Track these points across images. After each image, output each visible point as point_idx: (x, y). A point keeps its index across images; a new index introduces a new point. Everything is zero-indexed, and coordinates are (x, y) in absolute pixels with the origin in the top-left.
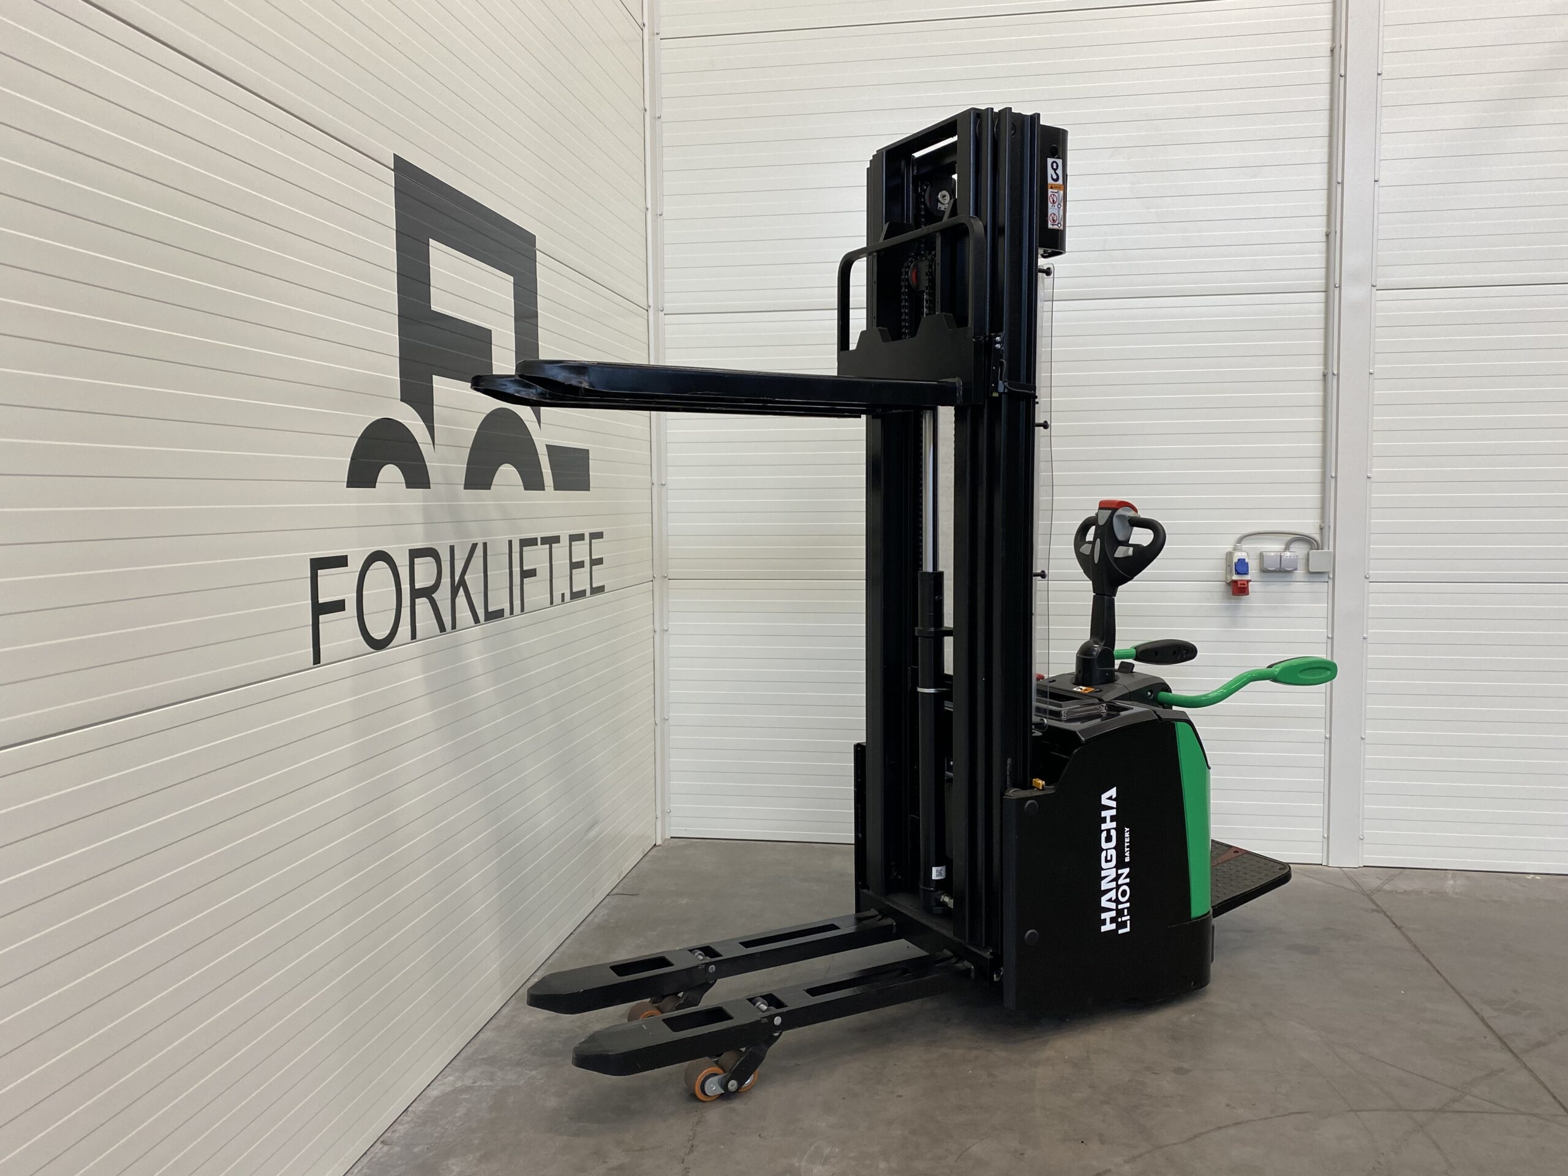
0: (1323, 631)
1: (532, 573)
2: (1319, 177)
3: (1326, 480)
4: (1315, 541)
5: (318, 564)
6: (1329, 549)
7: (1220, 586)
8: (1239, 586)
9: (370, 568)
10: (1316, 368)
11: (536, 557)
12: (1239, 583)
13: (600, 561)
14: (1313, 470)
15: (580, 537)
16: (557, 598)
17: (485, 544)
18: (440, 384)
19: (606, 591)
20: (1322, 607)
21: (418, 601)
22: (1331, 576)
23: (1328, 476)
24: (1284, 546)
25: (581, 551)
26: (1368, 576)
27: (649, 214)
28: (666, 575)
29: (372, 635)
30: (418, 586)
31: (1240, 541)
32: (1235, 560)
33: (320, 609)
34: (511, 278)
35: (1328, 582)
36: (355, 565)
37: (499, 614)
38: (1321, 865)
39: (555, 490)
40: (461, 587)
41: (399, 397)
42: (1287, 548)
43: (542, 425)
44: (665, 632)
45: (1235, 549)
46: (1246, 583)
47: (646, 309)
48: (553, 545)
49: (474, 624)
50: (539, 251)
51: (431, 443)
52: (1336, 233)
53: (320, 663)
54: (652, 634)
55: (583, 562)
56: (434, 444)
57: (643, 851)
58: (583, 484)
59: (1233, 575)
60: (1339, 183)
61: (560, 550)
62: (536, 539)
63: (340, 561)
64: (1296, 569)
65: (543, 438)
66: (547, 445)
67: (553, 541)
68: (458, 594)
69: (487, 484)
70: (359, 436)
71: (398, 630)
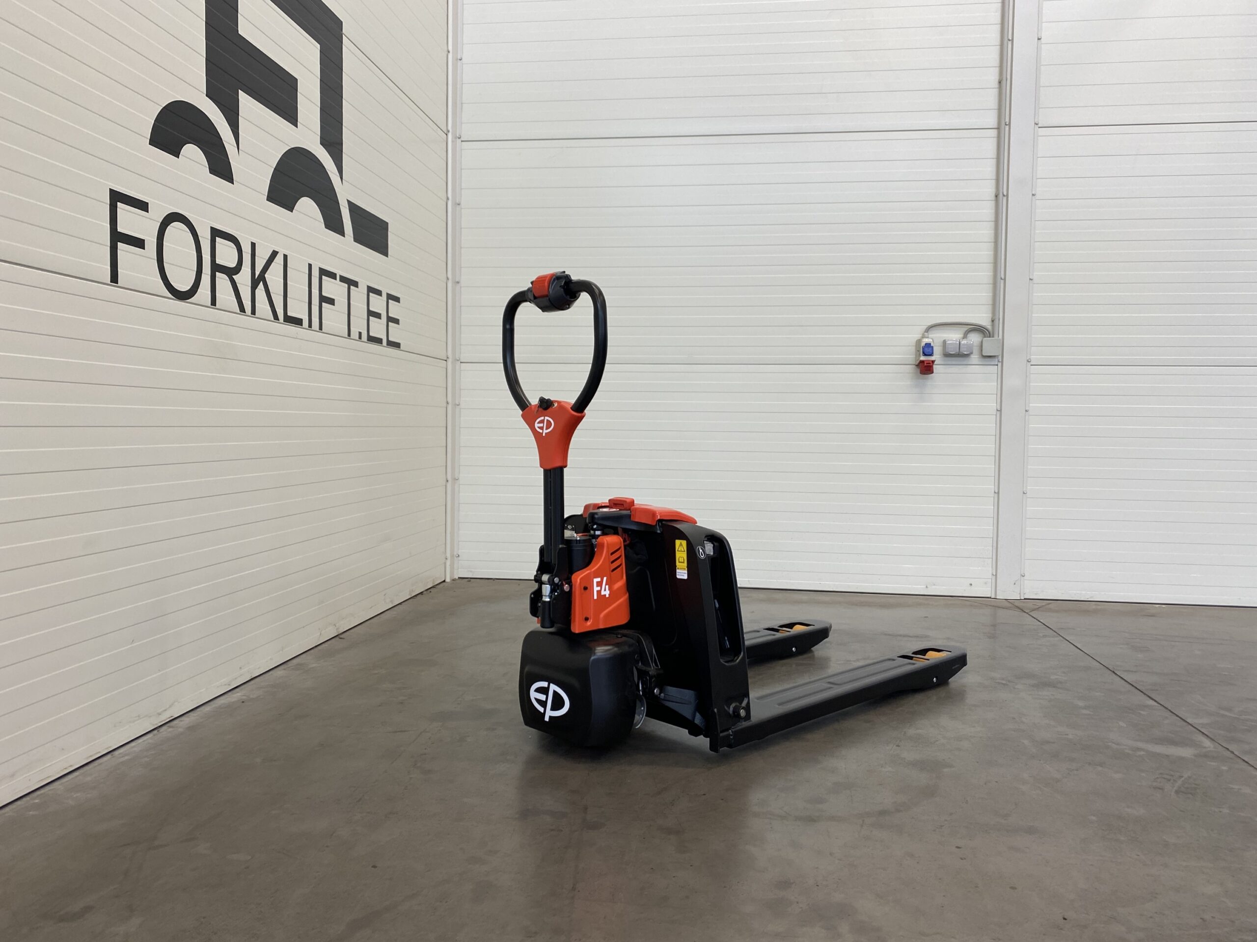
0: (992, 405)
1: (331, 301)
2: (993, 36)
3: (998, 281)
4: (988, 331)
5: (116, 197)
6: (998, 337)
7: (910, 369)
8: (925, 364)
9: (171, 225)
10: (988, 189)
11: (332, 288)
12: (925, 363)
13: (396, 321)
14: (985, 274)
15: (378, 293)
16: (355, 334)
17: (285, 257)
18: (244, 99)
19: (402, 347)
20: (993, 385)
21: (218, 274)
22: (1000, 361)
23: (999, 277)
24: (962, 336)
25: (377, 303)
26: (1030, 360)
27: (450, 56)
28: (458, 359)
29: (172, 283)
30: (218, 260)
32: (923, 344)
33: (117, 237)
34: (319, 46)
35: (997, 365)
36: (157, 214)
37: (298, 322)
38: (990, 598)
39: (356, 240)
40: (261, 282)
41: (205, 93)
43: (343, 181)
44: (457, 406)
45: (923, 337)
46: (931, 362)
47: (446, 132)
48: (352, 287)
49: (273, 319)
50: (345, 35)
51: (236, 145)
52: (1007, 80)
53: (118, 284)
54: (445, 405)
55: (380, 314)
56: (237, 148)
57: (434, 580)
58: (383, 249)
59: (920, 356)
60: (1009, 40)
61: (358, 295)
62: (336, 274)
63: (143, 206)
64: (972, 353)
65: (344, 193)
66: (348, 201)
67: (351, 283)
68: (259, 287)
69: (290, 206)
70: (164, 106)
71: (199, 290)
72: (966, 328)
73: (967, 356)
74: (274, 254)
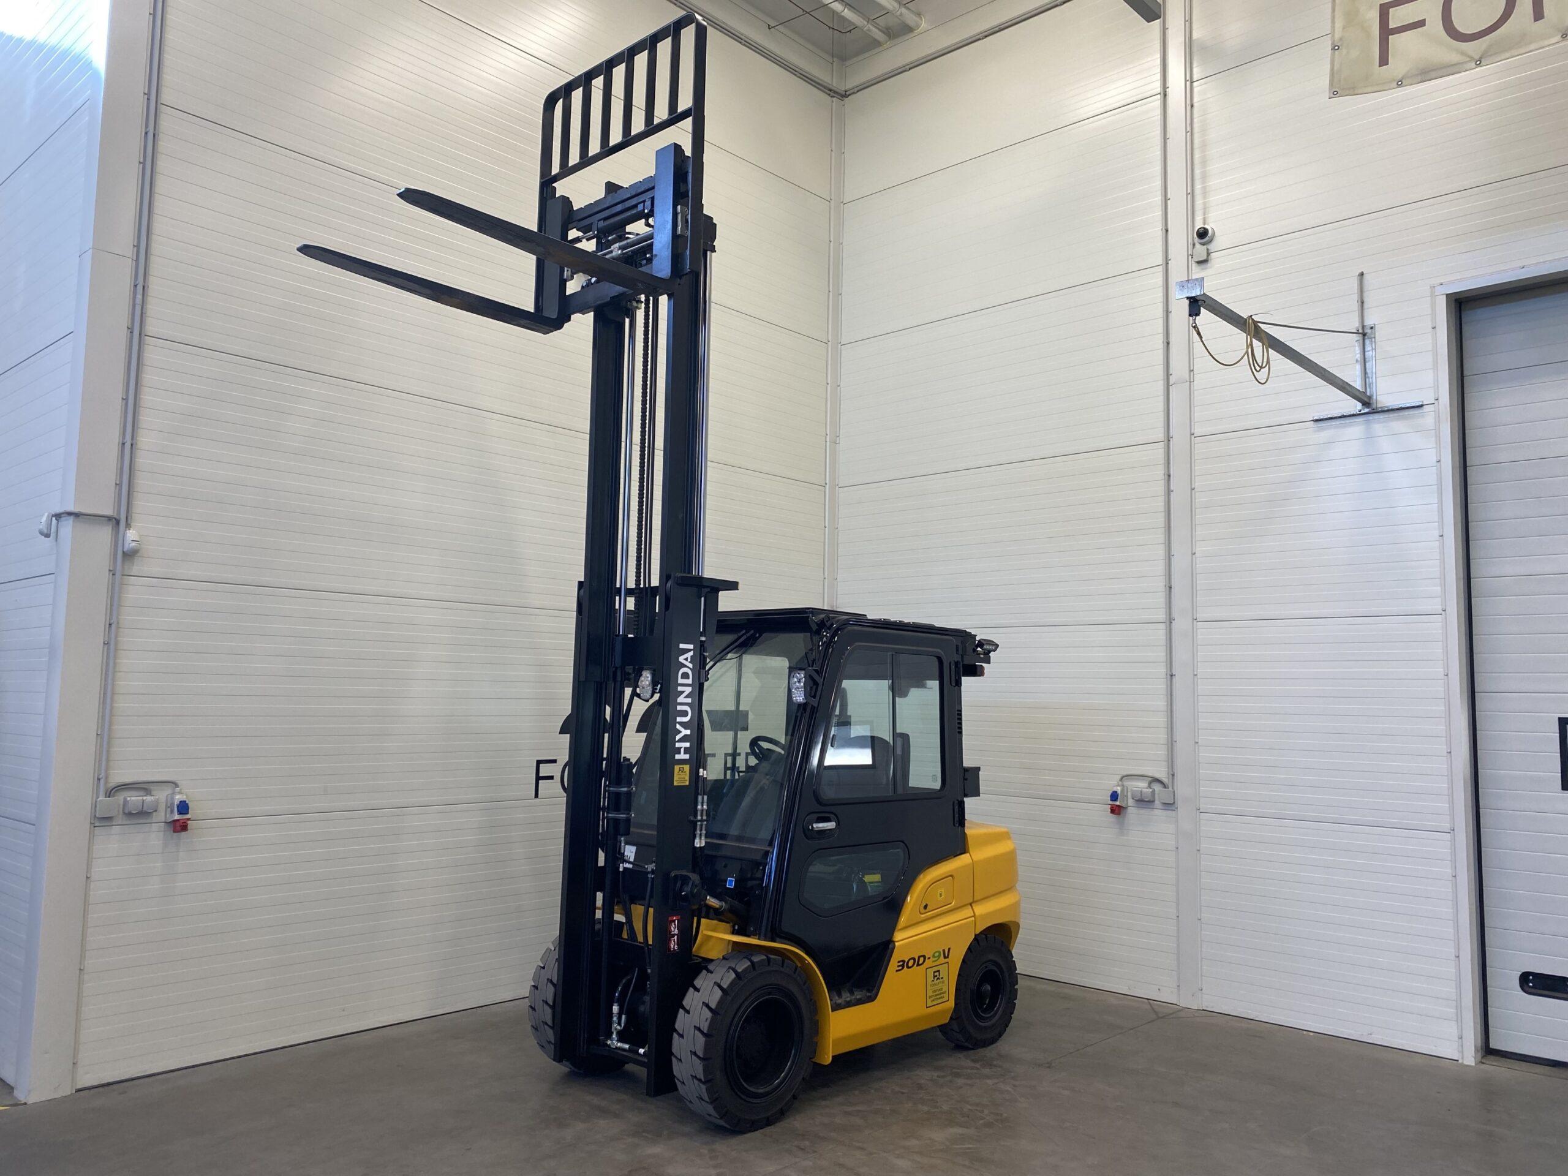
0: (1171, 843)
2: (1160, 551)
3: (1171, 744)
4: (1166, 783)
5: (539, 762)
6: (1175, 789)
10: (1162, 670)
14: (1163, 736)
15: (737, 754)
20: (1172, 827)
22: (1175, 808)
23: (1173, 740)
24: (1146, 785)
26: (1199, 808)
31: (1121, 779)
33: (538, 778)
35: (1173, 811)
38: (1176, 1005)
39: (712, 731)
42: (1149, 786)
45: (1118, 785)
48: (709, 758)
53: (538, 798)
58: (742, 728)
60: (1172, 556)
61: (714, 761)
63: (554, 761)
64: (1155, 800)
70: (567, 715)
72: (1150, 779)
73: (1152, 802)
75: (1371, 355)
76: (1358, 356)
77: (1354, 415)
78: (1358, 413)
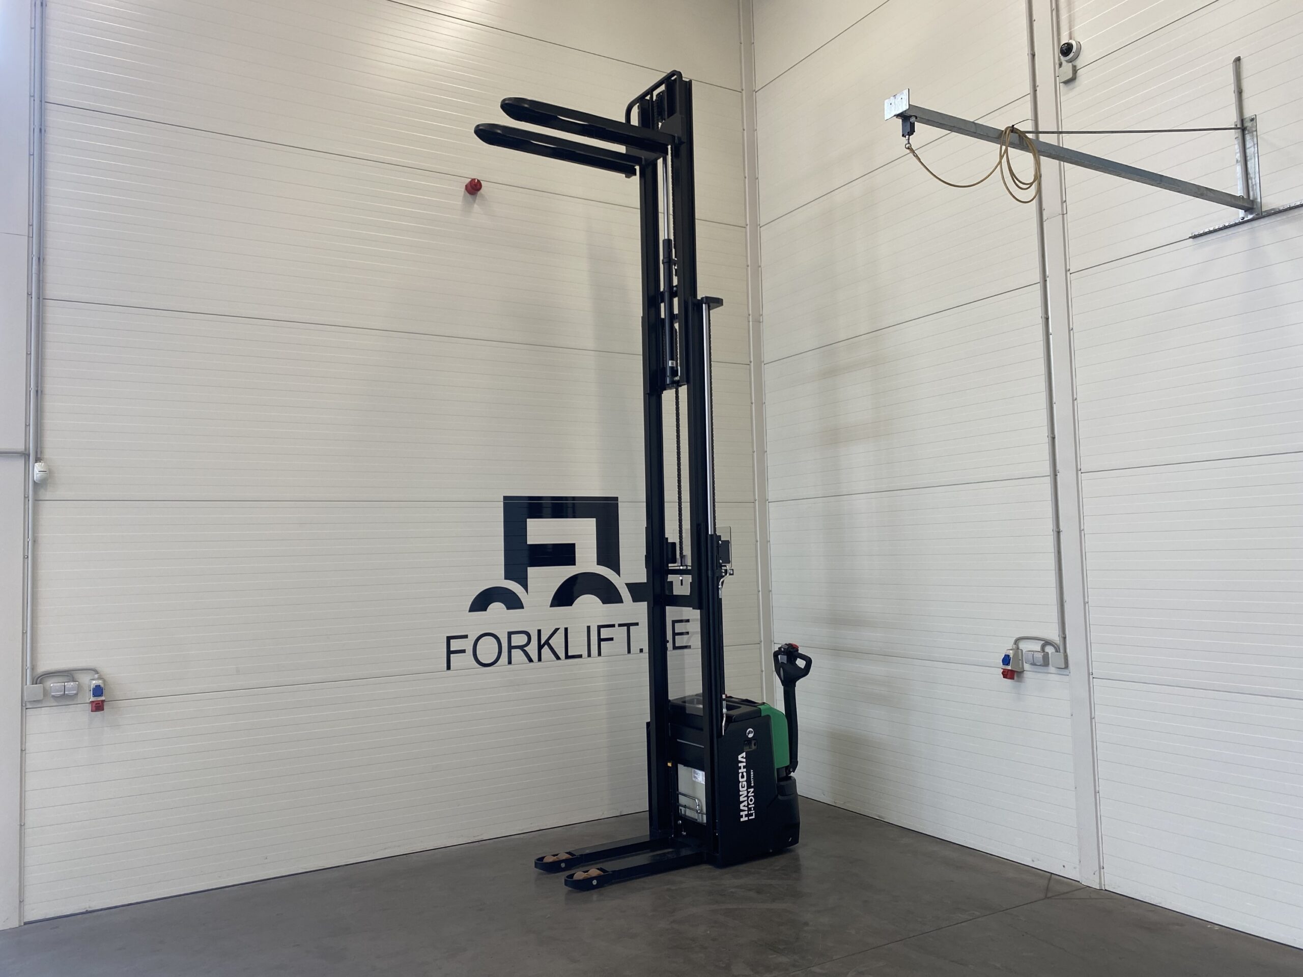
1: (611, 639)
2: (1043, 400)
4: (1057, 646)
5: (449, 639)
9: (482, 639)
11: (611, 632)
13: (685, 634)
16: (637, 651)
18: (532, 570)
19: (693, 647)
21: (512, 650)
22: (1069, 672)
24: (1040, 647)
26: (1092, 673)
27: (755, 454)
28: (773, 641)
29: (481, 661)
30: (513, 644)
31: (1014, 643)
33: (449, 652)
34: (595, 519)
35: (1067, 675)
37: (580, 656)
39: (633, 602)
40: (546, 646)
41: (504, 578)
42: (1042, 649)
43: (621, 576)
47: (753, 502)
48: (632, 627)
49: (556, 660)
50: (621, 502)
51: (525, 591)
53: (450, 669)
54: (759, 672)
56: (527, 592)
61: (639, 629)
62: (614, 624)
63: (466, 637)
65: (620, 582)
66: (626, 584)
67: (628, 625)
68: (544, 648)
69: (570, 603)
70: (477, 594)
71: (500, 660)
72: (1044, 641)
73: (1046, 664)
74: (557, 630)
75: (1252, 152)
76: (1238, 156)
77: (1236, 225)
78: (1241, 221)
